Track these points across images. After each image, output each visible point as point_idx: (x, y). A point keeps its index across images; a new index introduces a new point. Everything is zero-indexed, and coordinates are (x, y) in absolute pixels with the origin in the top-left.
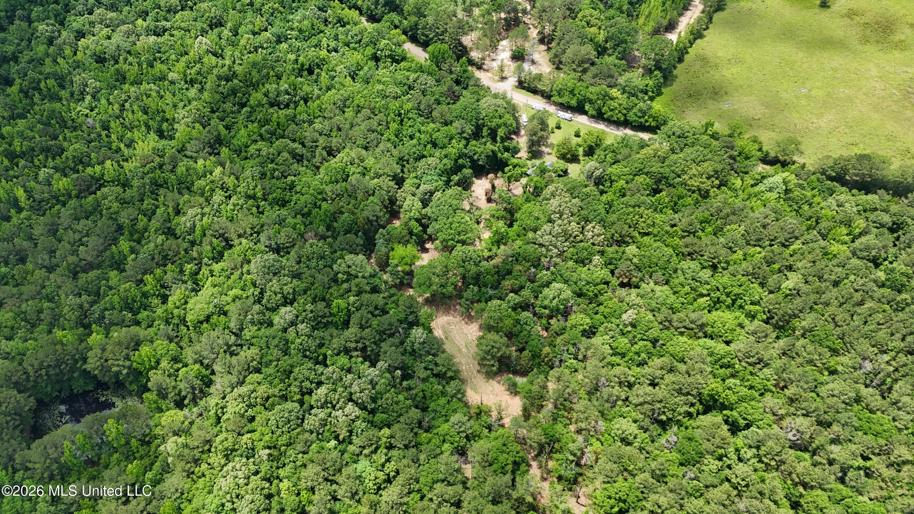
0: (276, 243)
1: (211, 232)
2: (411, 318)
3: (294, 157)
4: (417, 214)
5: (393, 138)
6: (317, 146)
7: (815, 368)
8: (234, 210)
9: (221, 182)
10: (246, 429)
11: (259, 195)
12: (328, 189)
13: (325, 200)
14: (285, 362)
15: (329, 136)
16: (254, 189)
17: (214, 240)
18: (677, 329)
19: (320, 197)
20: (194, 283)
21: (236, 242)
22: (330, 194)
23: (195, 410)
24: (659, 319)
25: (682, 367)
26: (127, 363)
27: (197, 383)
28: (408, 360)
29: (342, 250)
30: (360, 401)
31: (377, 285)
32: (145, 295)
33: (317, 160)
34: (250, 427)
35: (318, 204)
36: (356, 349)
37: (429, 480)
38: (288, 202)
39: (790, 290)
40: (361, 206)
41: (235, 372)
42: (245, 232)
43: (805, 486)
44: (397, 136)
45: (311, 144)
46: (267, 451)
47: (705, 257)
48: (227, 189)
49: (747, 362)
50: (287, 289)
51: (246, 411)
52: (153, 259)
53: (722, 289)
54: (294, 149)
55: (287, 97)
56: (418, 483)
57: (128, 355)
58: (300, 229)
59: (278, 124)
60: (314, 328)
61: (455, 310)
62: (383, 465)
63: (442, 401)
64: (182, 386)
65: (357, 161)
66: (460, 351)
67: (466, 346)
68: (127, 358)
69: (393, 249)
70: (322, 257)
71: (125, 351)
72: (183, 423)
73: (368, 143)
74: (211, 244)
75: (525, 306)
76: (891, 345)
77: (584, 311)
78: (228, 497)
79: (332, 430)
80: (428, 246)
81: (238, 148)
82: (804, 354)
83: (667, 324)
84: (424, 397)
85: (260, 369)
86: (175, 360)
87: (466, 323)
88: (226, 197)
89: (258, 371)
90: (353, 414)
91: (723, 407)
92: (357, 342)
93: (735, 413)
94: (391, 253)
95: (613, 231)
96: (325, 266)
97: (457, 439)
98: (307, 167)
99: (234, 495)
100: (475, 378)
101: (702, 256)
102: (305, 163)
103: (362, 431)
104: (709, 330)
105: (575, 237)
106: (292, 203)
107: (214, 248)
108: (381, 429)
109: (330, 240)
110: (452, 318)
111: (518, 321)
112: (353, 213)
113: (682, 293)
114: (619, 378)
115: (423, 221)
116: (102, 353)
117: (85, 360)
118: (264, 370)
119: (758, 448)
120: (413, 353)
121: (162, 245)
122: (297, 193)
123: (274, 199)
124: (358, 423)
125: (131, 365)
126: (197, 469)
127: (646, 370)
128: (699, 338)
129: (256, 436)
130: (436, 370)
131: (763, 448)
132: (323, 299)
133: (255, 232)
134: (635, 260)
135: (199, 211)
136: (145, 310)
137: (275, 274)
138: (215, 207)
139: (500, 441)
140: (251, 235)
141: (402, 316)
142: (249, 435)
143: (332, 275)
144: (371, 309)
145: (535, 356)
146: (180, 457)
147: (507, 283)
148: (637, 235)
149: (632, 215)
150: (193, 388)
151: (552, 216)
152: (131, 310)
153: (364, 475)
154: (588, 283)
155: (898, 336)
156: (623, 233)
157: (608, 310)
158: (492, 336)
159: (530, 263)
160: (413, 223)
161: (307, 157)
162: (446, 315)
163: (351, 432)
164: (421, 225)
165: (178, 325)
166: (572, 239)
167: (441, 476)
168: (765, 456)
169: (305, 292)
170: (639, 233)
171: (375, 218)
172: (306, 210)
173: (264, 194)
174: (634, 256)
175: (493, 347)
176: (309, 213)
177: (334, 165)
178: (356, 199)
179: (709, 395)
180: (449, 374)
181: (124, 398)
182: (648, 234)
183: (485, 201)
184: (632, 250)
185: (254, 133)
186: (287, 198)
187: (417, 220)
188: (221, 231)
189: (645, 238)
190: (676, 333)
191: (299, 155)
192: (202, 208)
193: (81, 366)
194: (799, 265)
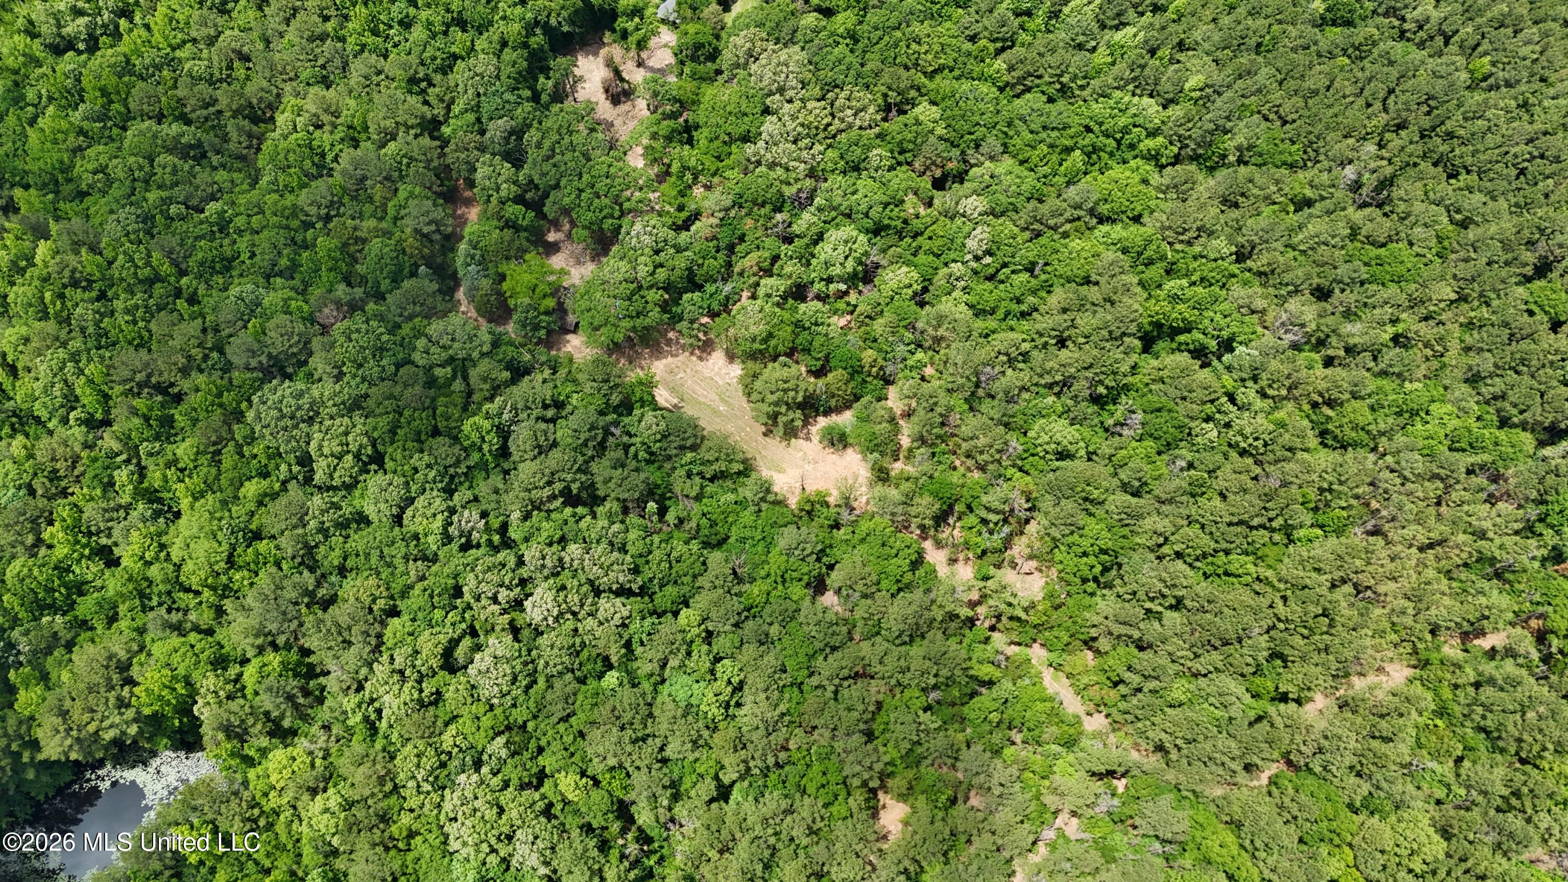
0: (270, 356)
1: (118, 389)
2: (615, 399)
3: (185, 157)
4: (514, 188)
5: (370, 39)
6: (220, 112)
7: (1276, 207)
8: (135, 322)
9: (67, 273)
10: (440, 723)
11: (166, 268)
12: (303, 198)
13: (308, 225)
14: (439, 576)
15: (229, 80)
16: (148, 264)
17: (137, 403)
18: (1054, 228)
19: (295, 224)
20: (151, 502)
21: (185, 385)
22: (313, 210)
23: (315, 729)
24: (1022, 223)
25: (1093, 294)
26: (130, 714)
27: (293, 684)
28: (650, 474)
29: (410, 318)
30: (614, 587)
31: (513, 358)
32: (62, 569)
33: (236, 142)
34: (442, 714)
35: (299, 238)
36: (553, 497)
37: (802, 658)
38: (234, 259)
39: (1201, 90)
40: (391, 212)
41: (356, 636)
42: (189, 358)
43: (1330, 403)
44: (375, 33)
45: (205, 112)
46: (501, 740)
47: (1047, 78)
48: (90, 282)
49: (1182, 242)
50: (356, 440)
51: (421, 691)
52: (32, 492)
53: (1096, 128)
54: (177, 139)
55: (82, 21)
56: (785, 671)
57: (119, 699)
58: (300, 309)
59: (104, 92)
60: (449, 492)
61: (669, 342)
62: (712, 672)
63: (747, 516)
64: (266, 702)
65: (326, 118)
66: (716, 412)
67: (722, 400)
68: (122, 704)
69: (503, 277)
70: (380, 350)
71: (112, 695)
72: (313, 765)
73: (323, 67)
74: (134, 412)
75: (799, 292)
76: (1370, 125)
77: (898, 260)
78: (485, 847)
79: (594, 654)
80: (552, 237)
81: (47, 178)
82: (1255, 191)
83: (1037, 226)
84: (713, 524)
85: (395, 606)
86: (220, 662)
87: (701, 358)
88: (98, 299)
89: (394, 612)
90: (618, 616)
91: (1175, 332)
92: (549, 483)
93: (1197, 335)
94: (505, 286)
95: (883, 89)
96: (398, 366)
97: (806, 570)
98: (224, 166)
99: (493, 841)
100: (765, 448)
101: (1040, 77)
102: (215, 159)
103: (649, 634)
104: (1104, 209)
105: (825, 129)
106: (245, 256)
107: (147, 419)
108: (676, 614)
109: (371, 307)
110: (670, 359)
111: (798, 324)
112: (387, 234)
113: (1035, 159)
114: (1007, 354)
115: (528, 196)
116: (65, 720)
117: (35, 745)
118: (401, 605)
119: (1255, 379)
120: (652, 458)
121: (31, 456)
122: (240, 232)
123: (202, 264)
124: (635, 626)
125: (138, 712)
126: (394, 829)
127: (1042, 322)
128: (1094, 228)
129: (466, 724)
130: (709, 471)
131: (1264, 376)
132: (436, 432)
133: (211, 350)
134: (940, 131)
135: (62, 354)
136: (81, 594)
137: (310, 421)
138: (91, 330)
139: (875, 541)
140: (206, 358)
141: (599, 401)
142: (452, 730)
143: (422, 378)
144: (536, 412)
145: (855, 371)
146: (353, 827)
147: (748, 262)
148: (924, 80)
149: (903, 44)
150: (290, 698)
151: (768, 101)
152: (54, 609)
153: (694, 701)
154: (886, 205)
155: (1378, 105)
156: (902, 86)
157: (940, 242)
158: (774, 372)
159: (768, 208)
160: (513, 210)
161: (212, 145)
162: (658, 359)
163: (628, 645)
164: (528, 205)
165: (169, 593)
166: (822, 135)
167: (818, 645)
168: (1270, 386)
169: (393, 432)
170: (925, 73)
171: (433, 227)
172: (284, 262)
173: (175, 263)
174: (935, 122)
175: (785, 391)
176: (294, 266)
177: (283, 144)
178: (370, 199)
179: (1150, 323)
180: (736, 467)
181: (145, 764)
182: (939, 70)
183: (608, 104)
184: (924, 111)
185: (66, 133)
186: (229, 253)
187: (519, 200)
188: (139, 377)
189: (938, 78)
190: (1056, 237)
191: (191, 147)
192: (64, 345)
193: (32, 759)
194: (1197, 35)
